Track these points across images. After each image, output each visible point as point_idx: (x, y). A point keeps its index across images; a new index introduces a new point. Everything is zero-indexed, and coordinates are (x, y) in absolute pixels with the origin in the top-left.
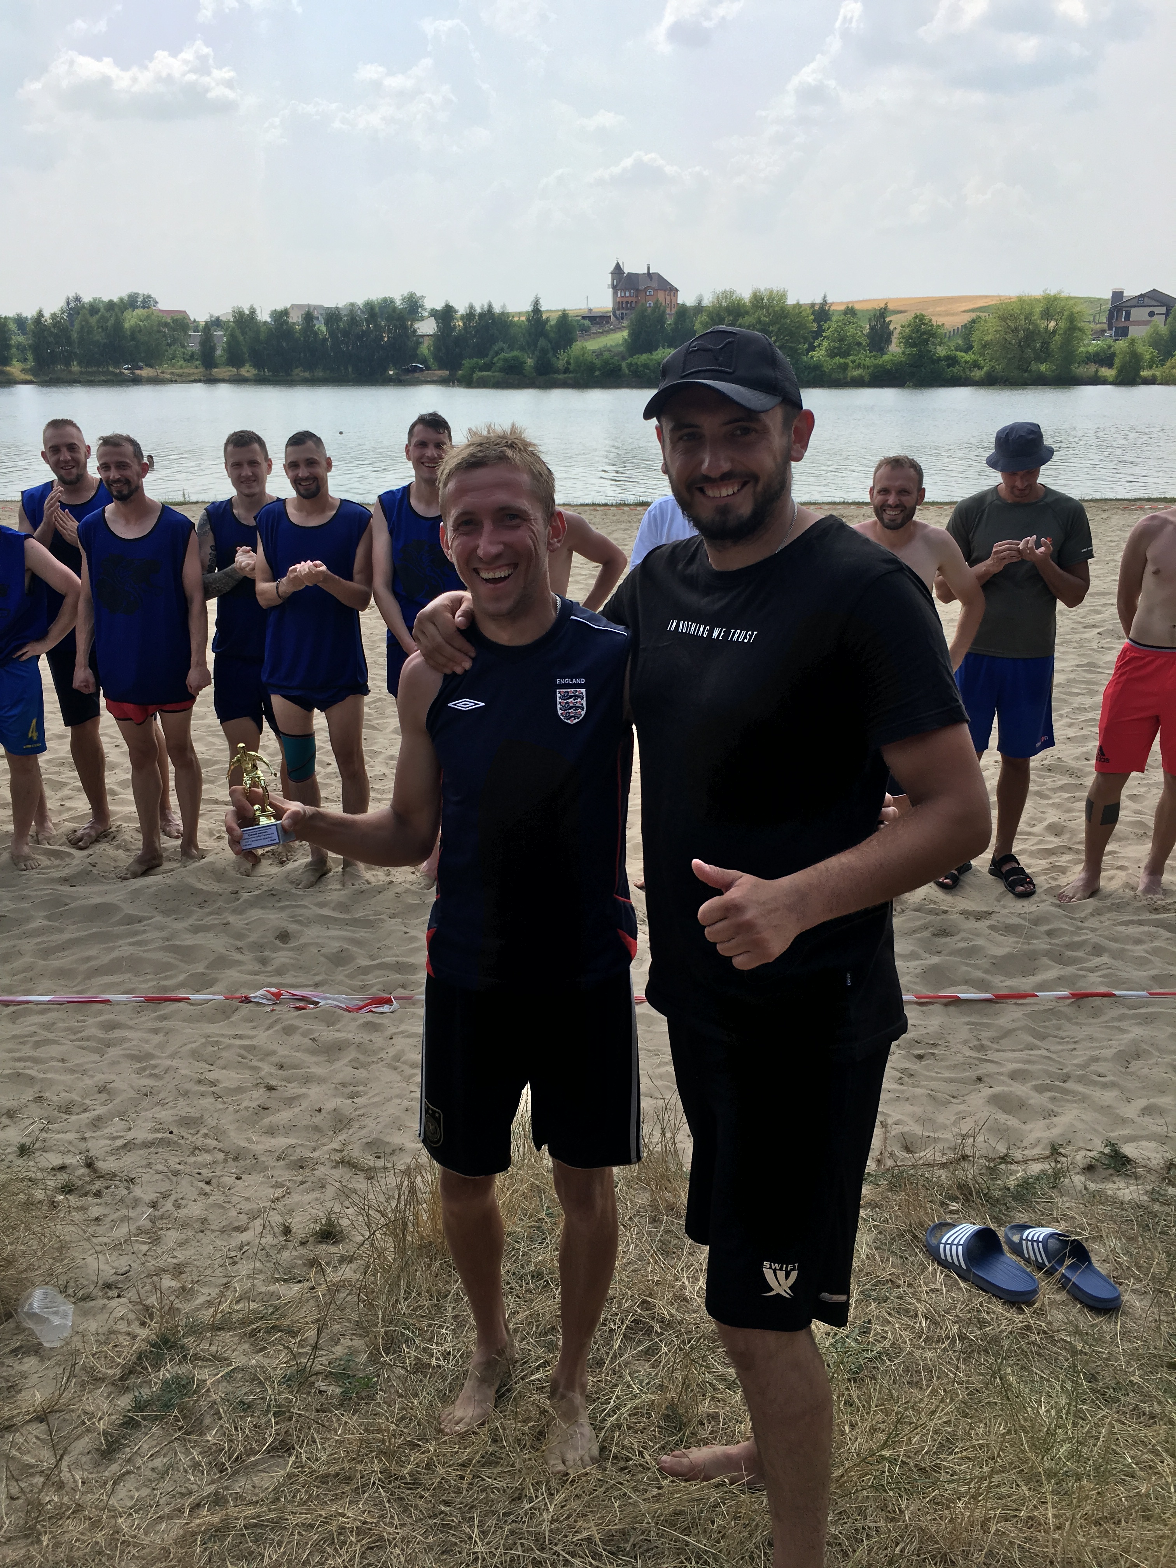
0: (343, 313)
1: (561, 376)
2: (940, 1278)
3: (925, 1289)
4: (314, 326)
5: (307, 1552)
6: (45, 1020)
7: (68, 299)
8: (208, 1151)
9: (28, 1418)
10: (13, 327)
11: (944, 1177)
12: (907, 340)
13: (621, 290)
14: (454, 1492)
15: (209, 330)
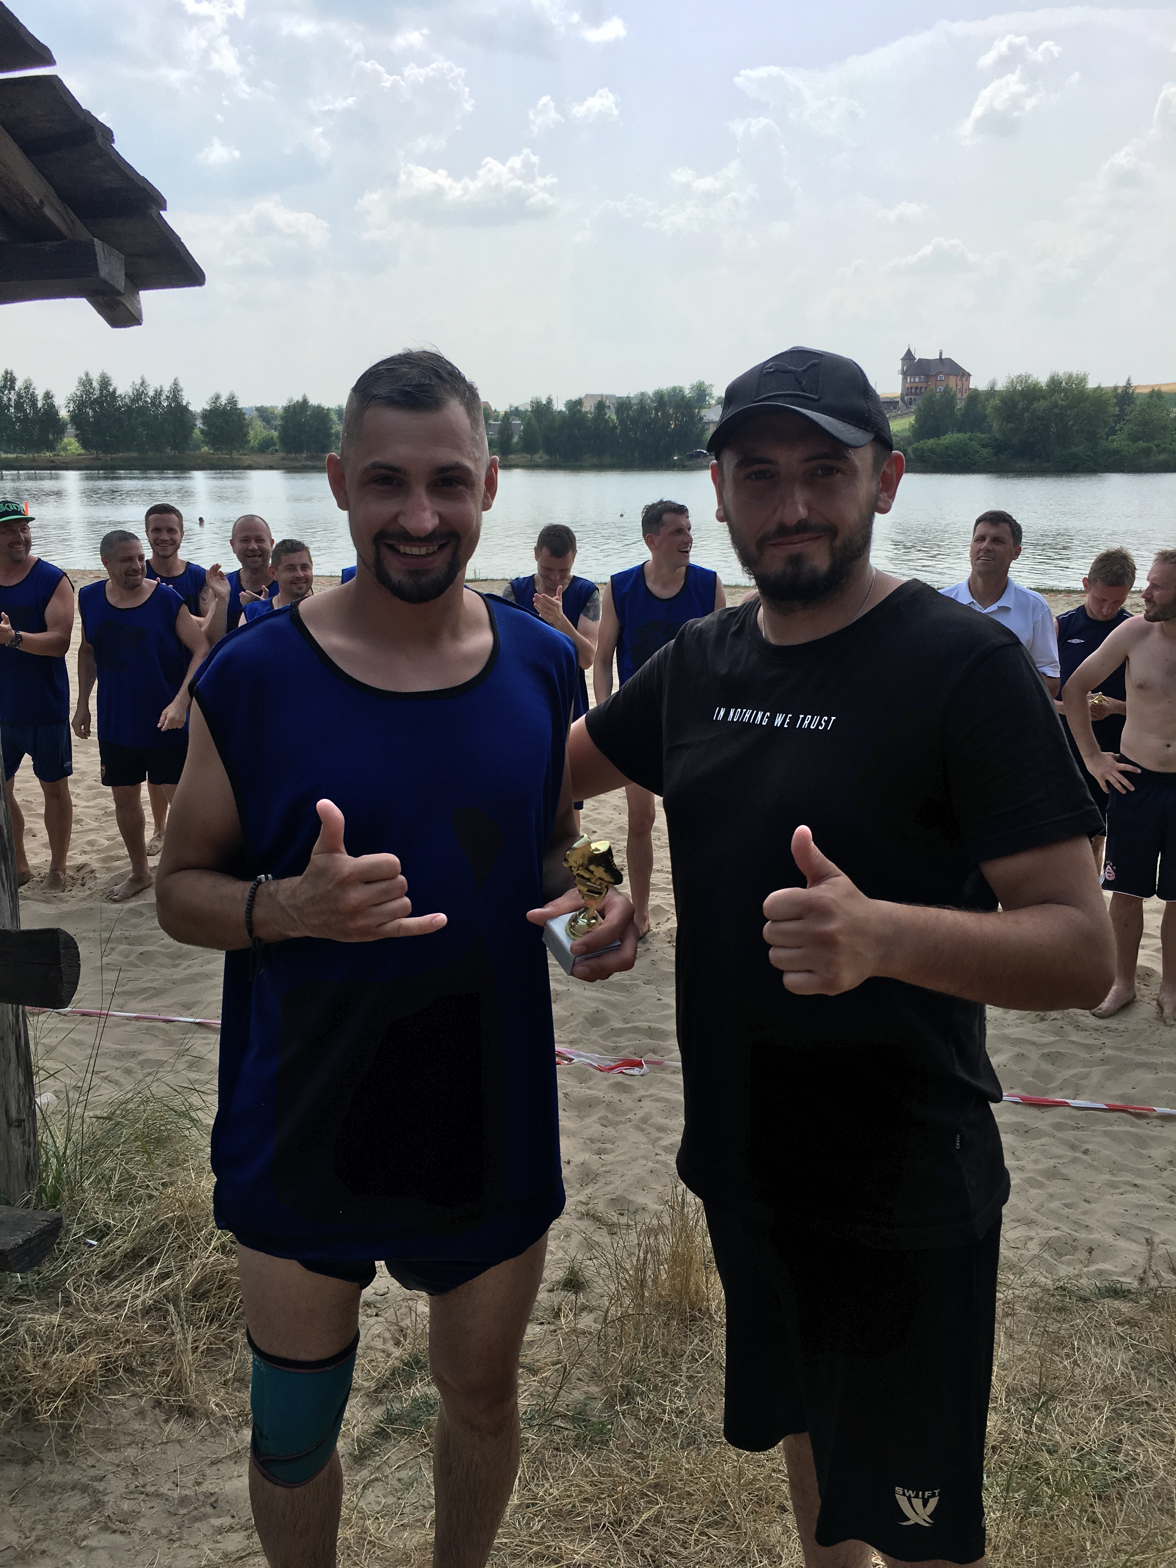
0: (634, 402)
4: (606, 414)
10: (334, 417)
13: (911, 375)
15: (508, 419)
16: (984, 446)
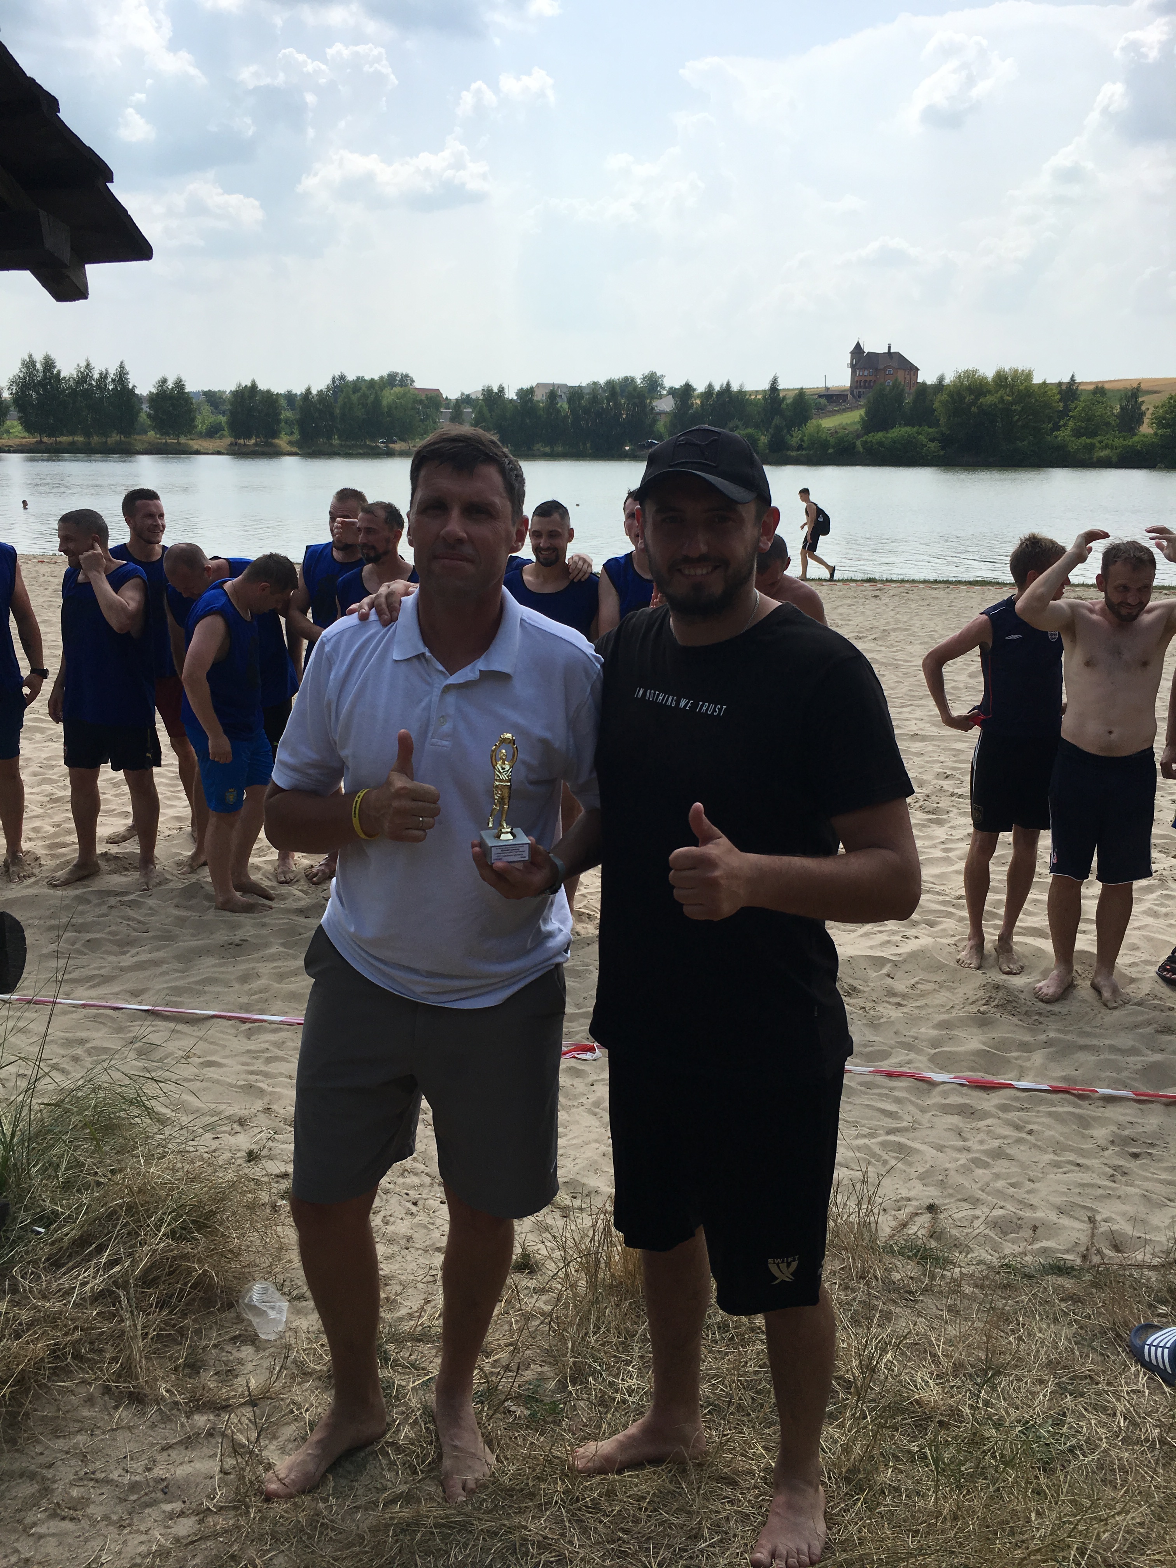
0: (586, 391)
1: (794, 454)
2: (1143, 1380)
3: (1125, 1389)
4: (557, 404)
5: (491, 1557)
6: (276, 1039)
7: (334, 378)
8: (416, 1174)
9: (243, 1400)
10: (283, 402)
11: (1154, 1279)
12: (1161, 421)
13: (860, 369)
14: (633, 1522)
15: (459, 407)
16: (932, 440)
